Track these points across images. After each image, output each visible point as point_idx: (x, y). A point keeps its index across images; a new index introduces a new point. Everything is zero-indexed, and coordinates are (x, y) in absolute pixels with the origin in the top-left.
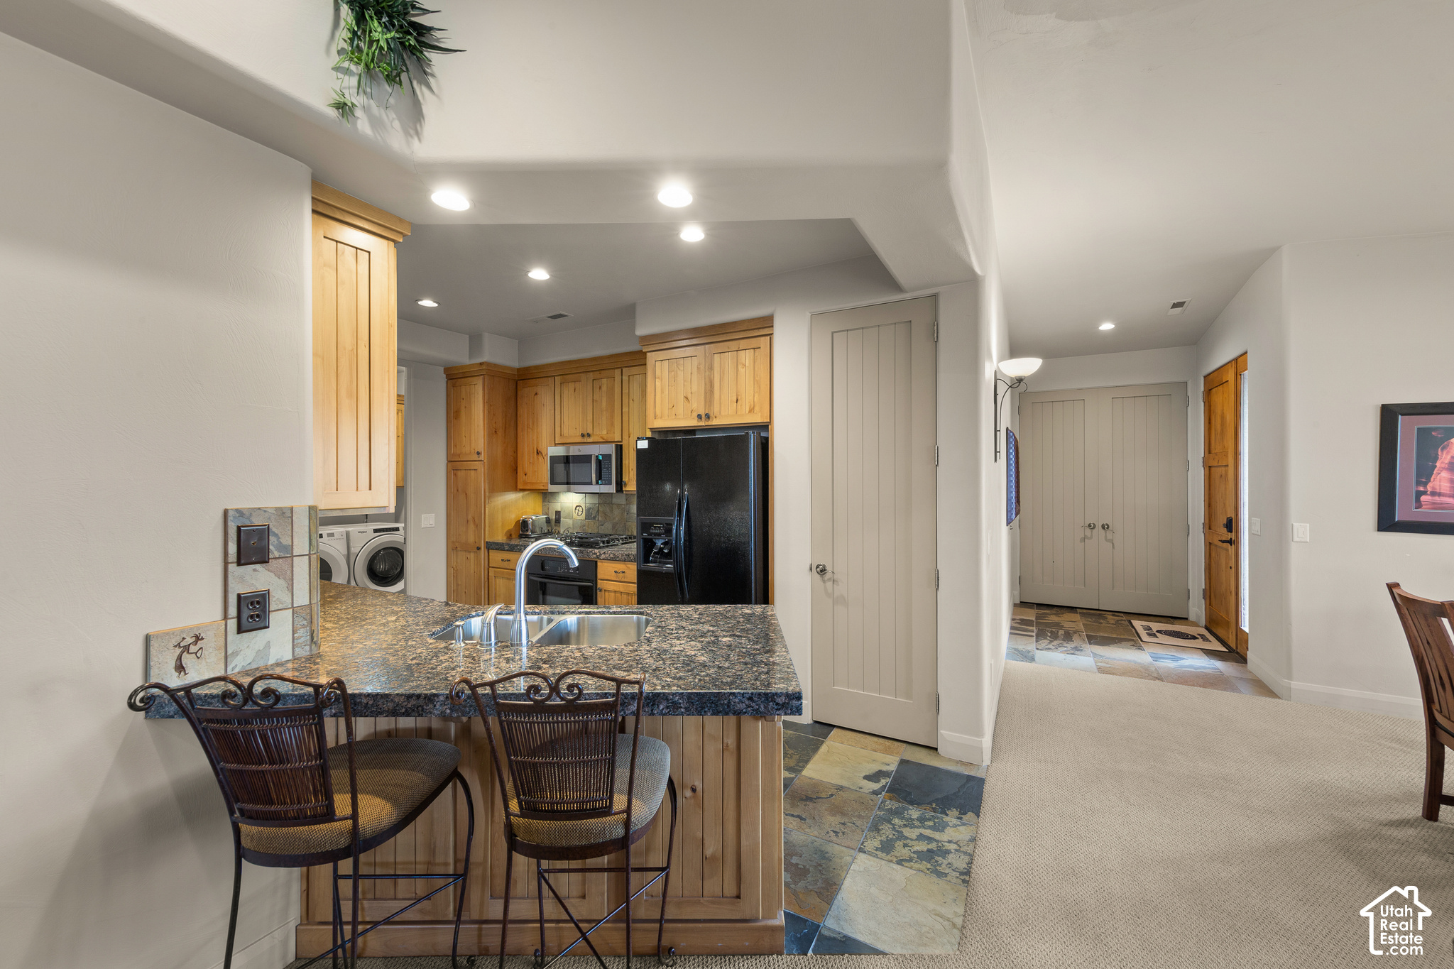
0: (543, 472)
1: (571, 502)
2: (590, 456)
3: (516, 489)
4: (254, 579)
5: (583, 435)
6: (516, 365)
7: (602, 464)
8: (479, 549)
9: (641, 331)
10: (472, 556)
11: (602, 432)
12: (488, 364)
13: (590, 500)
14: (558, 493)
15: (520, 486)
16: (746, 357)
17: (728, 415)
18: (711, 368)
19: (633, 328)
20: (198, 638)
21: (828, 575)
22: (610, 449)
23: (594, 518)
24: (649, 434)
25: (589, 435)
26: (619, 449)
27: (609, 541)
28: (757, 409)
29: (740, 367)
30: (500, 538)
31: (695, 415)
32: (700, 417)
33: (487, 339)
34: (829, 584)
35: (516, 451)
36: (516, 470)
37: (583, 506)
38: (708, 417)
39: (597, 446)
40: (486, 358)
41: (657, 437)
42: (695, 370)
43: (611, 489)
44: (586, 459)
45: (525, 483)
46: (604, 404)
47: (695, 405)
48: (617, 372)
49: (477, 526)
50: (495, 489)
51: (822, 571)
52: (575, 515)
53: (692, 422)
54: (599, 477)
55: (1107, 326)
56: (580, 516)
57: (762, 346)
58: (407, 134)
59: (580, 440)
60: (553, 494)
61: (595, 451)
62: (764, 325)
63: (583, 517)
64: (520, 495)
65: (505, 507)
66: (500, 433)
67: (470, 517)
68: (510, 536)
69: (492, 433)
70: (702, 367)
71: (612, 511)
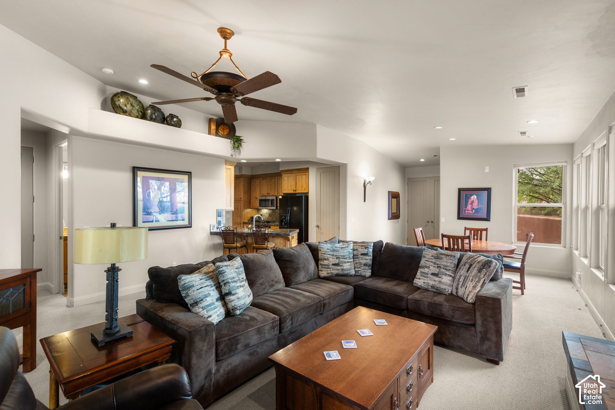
0: (257, 204)
1: (265, 212)
2: (269, 199)
3: (250, 208)
4: (219, 219)
5: (268, 194)
6: (250, 174)
7: (272, 201)
8: (241, 224)
9: (281, 169)
10: (239, 225)
11: (272, 193)
12: (244, 175)
13: (270, 211)
14: (261, 209)
15: (251, 207)
16: (304, 177)
17: (300, 190)
18: (296, 179)
19: (279, 168)
20: (214, 226)
21: (319, 228)
22: (274, 198)
23: (271, 216)
24: (283, 195)
25: (269, 194)
26: (277, 198)
27: (274, 222)
28: (306, 189)
29: (302, 179)
30: (246, 221)
31: (293, 190)
32: (294, 190)
33: (243, 168)
34: (320, 229)
35: (250, 198)
36: (250, 203)
37: (268, 213)
38: (295, 191)
39: (271, 197)
40: (243, 173)
41: (285, 195)
42: (293, 179)
43: (274, 208)
44: (269, 200)
45: (253, 206)
46: (273, 185)
47: (293, 188)
48: (276, 177)
49: (240, 218)
50: (245, 208)
51: (318, 227)
52: (266, 215)
53: (292, 192)
54: (272, 204)
55: (422, 160)
56: (267, 216)
57: (307, 174)
58: (239, 155)
59: (267, 195)
60: (260, 209)
61: (270, 198)
62: (307, 169)
63: (268, 216)
64: (251, 210)
65: (247, 213)
66: (246, 193)
67: (239, 216)
68: (249, 221)
69: (245, 193)
70: (294, 178)
71: (275, 214)
